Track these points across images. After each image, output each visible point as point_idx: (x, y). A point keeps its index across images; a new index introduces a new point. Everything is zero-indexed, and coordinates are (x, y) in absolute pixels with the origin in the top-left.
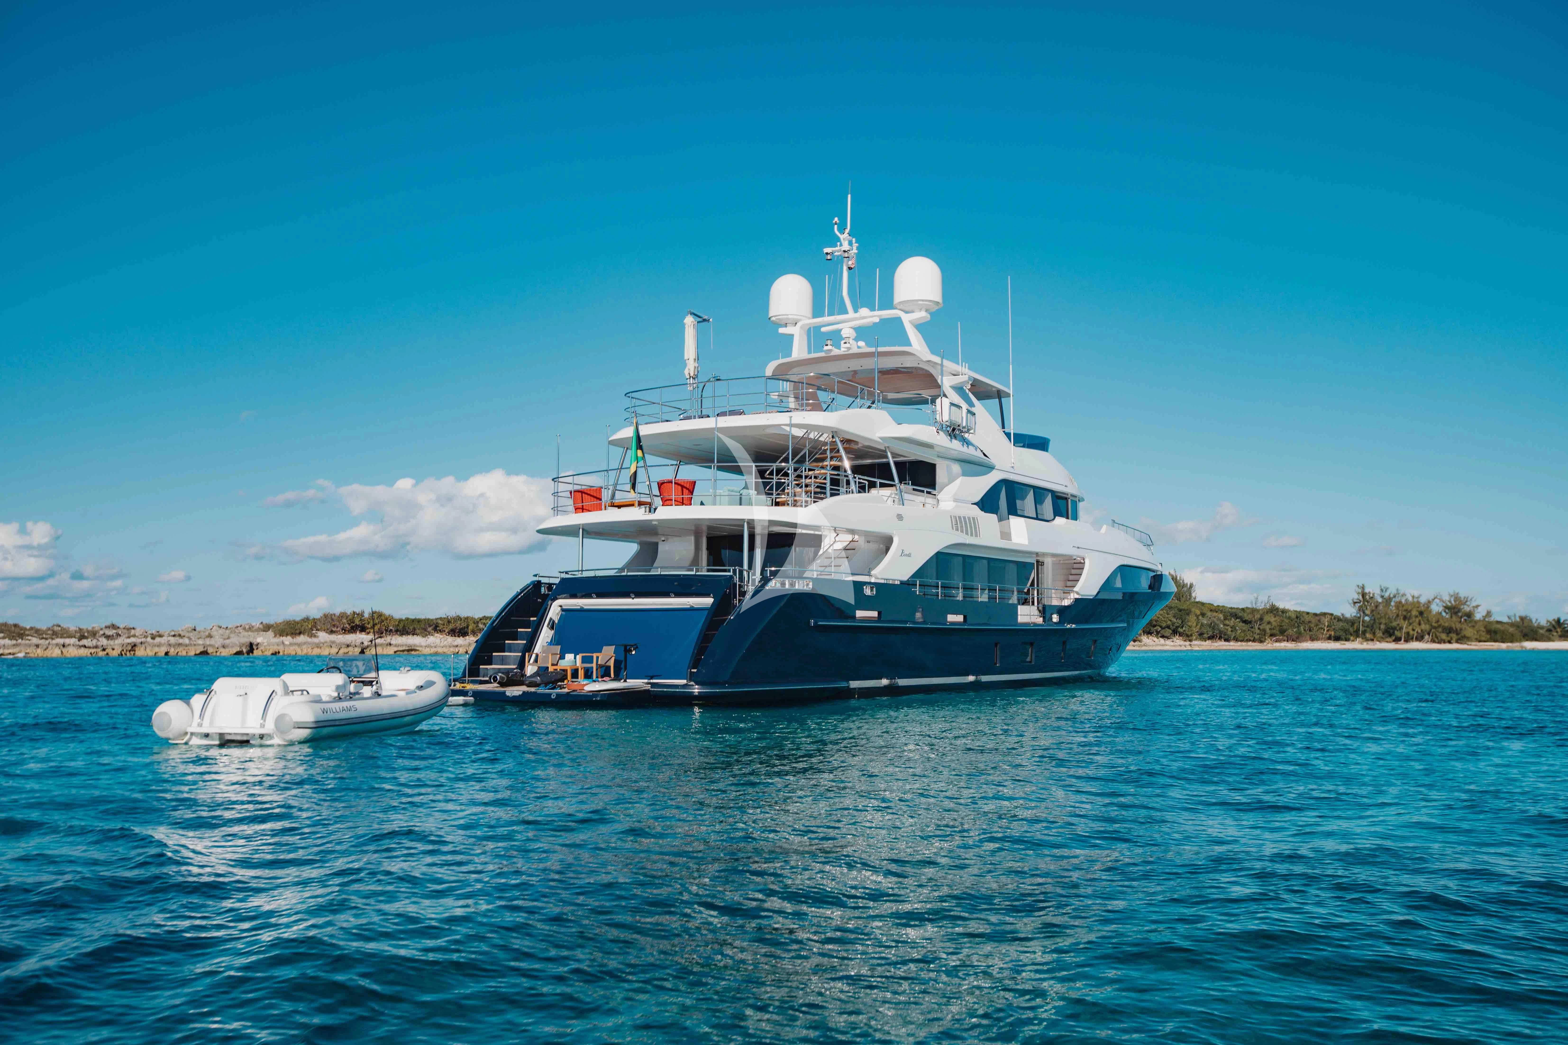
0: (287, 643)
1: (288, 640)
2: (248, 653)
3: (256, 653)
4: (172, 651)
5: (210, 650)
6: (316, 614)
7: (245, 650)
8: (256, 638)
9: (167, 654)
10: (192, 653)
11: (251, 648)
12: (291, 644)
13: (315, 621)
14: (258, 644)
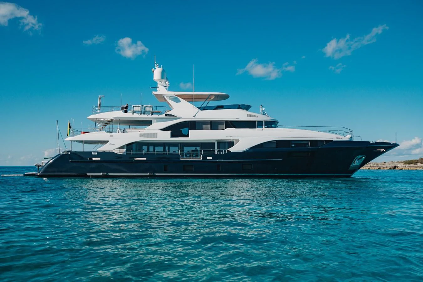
0: (407, 166)
1: (407, 165)
2: (393, 169)
3: (397, 169)
4: (371, 168)
5: (381, 168)
6: (418, 159)
7: (392, 168)
8: (398, 165)
9: (369, 169)
10: (376, 169)
11: (395, 167)
12: (408, 167)
13: (417, 161)
14: (398, 167)
